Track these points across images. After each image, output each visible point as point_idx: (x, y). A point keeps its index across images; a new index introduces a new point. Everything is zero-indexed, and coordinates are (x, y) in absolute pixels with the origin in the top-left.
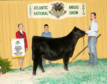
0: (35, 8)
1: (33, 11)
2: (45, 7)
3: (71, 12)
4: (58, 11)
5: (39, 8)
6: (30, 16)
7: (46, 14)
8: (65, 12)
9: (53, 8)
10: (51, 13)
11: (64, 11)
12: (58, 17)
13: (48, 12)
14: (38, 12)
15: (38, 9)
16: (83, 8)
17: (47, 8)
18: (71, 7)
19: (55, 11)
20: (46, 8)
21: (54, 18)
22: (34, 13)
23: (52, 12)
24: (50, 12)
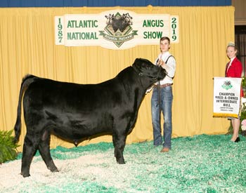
0: (69, 25)
1: (66, 30)
2: (91, 23)
3: (147, 34)
4: (118, 31)
5: (78, 25)
6: (60, 41)
7: (93, 36)
8: (135, 33)
9: (109, 24)
10: (104, 35)
11: (131, 32)
12: (119, 44)
13: (98, 33)
14: (77, 33)
15: (76, 27)
16: (174, 26)
17: (96, 24)
18: (148, 24)
19: (112, 31)
20: (94, 23)
21: (111, 45)
22: (69, 35)
23: (106, 33)
24: (102, 33)
